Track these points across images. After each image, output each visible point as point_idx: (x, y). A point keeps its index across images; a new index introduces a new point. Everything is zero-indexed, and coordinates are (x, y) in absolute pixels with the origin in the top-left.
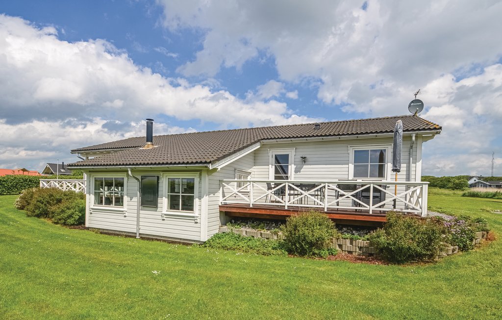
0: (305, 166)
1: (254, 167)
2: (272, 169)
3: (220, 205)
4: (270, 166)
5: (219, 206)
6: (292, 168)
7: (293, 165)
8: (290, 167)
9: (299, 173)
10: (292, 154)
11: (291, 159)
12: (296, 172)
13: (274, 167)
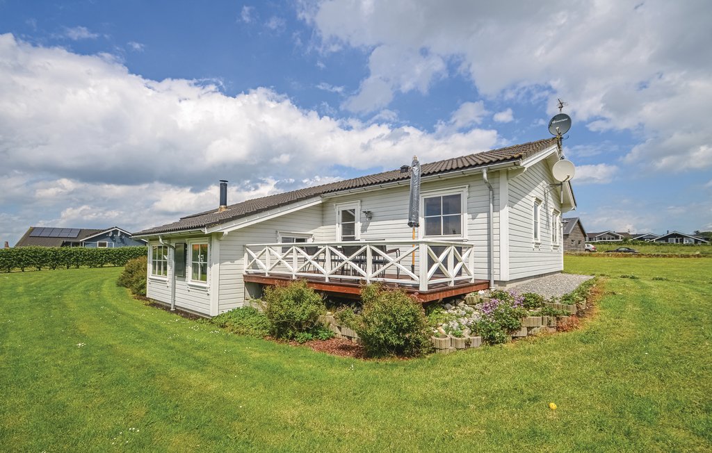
0: (371, 224)
1: (322, 227)
2: (338, 229)
3: (245, 274)
4: (337, 224)
5: (244, 276)
6: (358, 226)
7: (359, 222)
8: (356, 224)
9: (365, 233)
10: (357, 207)
11: (357, 215)
12: (363, 230)
13: (341, 226)
